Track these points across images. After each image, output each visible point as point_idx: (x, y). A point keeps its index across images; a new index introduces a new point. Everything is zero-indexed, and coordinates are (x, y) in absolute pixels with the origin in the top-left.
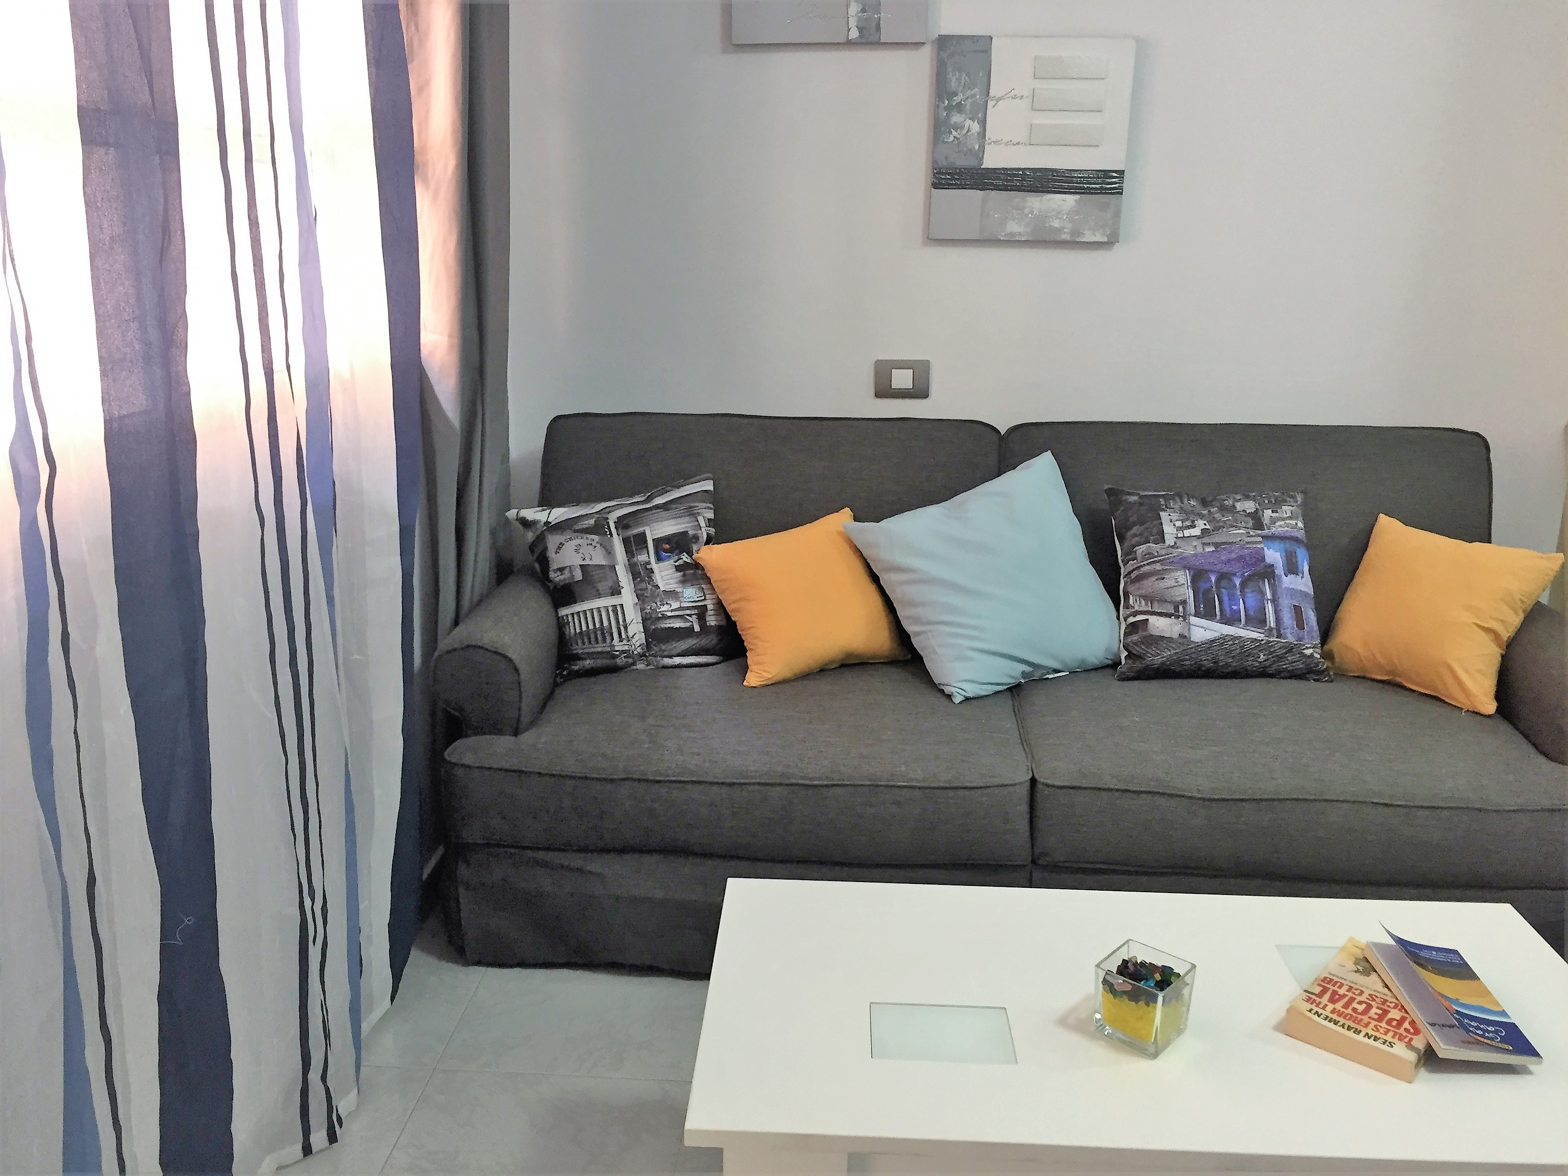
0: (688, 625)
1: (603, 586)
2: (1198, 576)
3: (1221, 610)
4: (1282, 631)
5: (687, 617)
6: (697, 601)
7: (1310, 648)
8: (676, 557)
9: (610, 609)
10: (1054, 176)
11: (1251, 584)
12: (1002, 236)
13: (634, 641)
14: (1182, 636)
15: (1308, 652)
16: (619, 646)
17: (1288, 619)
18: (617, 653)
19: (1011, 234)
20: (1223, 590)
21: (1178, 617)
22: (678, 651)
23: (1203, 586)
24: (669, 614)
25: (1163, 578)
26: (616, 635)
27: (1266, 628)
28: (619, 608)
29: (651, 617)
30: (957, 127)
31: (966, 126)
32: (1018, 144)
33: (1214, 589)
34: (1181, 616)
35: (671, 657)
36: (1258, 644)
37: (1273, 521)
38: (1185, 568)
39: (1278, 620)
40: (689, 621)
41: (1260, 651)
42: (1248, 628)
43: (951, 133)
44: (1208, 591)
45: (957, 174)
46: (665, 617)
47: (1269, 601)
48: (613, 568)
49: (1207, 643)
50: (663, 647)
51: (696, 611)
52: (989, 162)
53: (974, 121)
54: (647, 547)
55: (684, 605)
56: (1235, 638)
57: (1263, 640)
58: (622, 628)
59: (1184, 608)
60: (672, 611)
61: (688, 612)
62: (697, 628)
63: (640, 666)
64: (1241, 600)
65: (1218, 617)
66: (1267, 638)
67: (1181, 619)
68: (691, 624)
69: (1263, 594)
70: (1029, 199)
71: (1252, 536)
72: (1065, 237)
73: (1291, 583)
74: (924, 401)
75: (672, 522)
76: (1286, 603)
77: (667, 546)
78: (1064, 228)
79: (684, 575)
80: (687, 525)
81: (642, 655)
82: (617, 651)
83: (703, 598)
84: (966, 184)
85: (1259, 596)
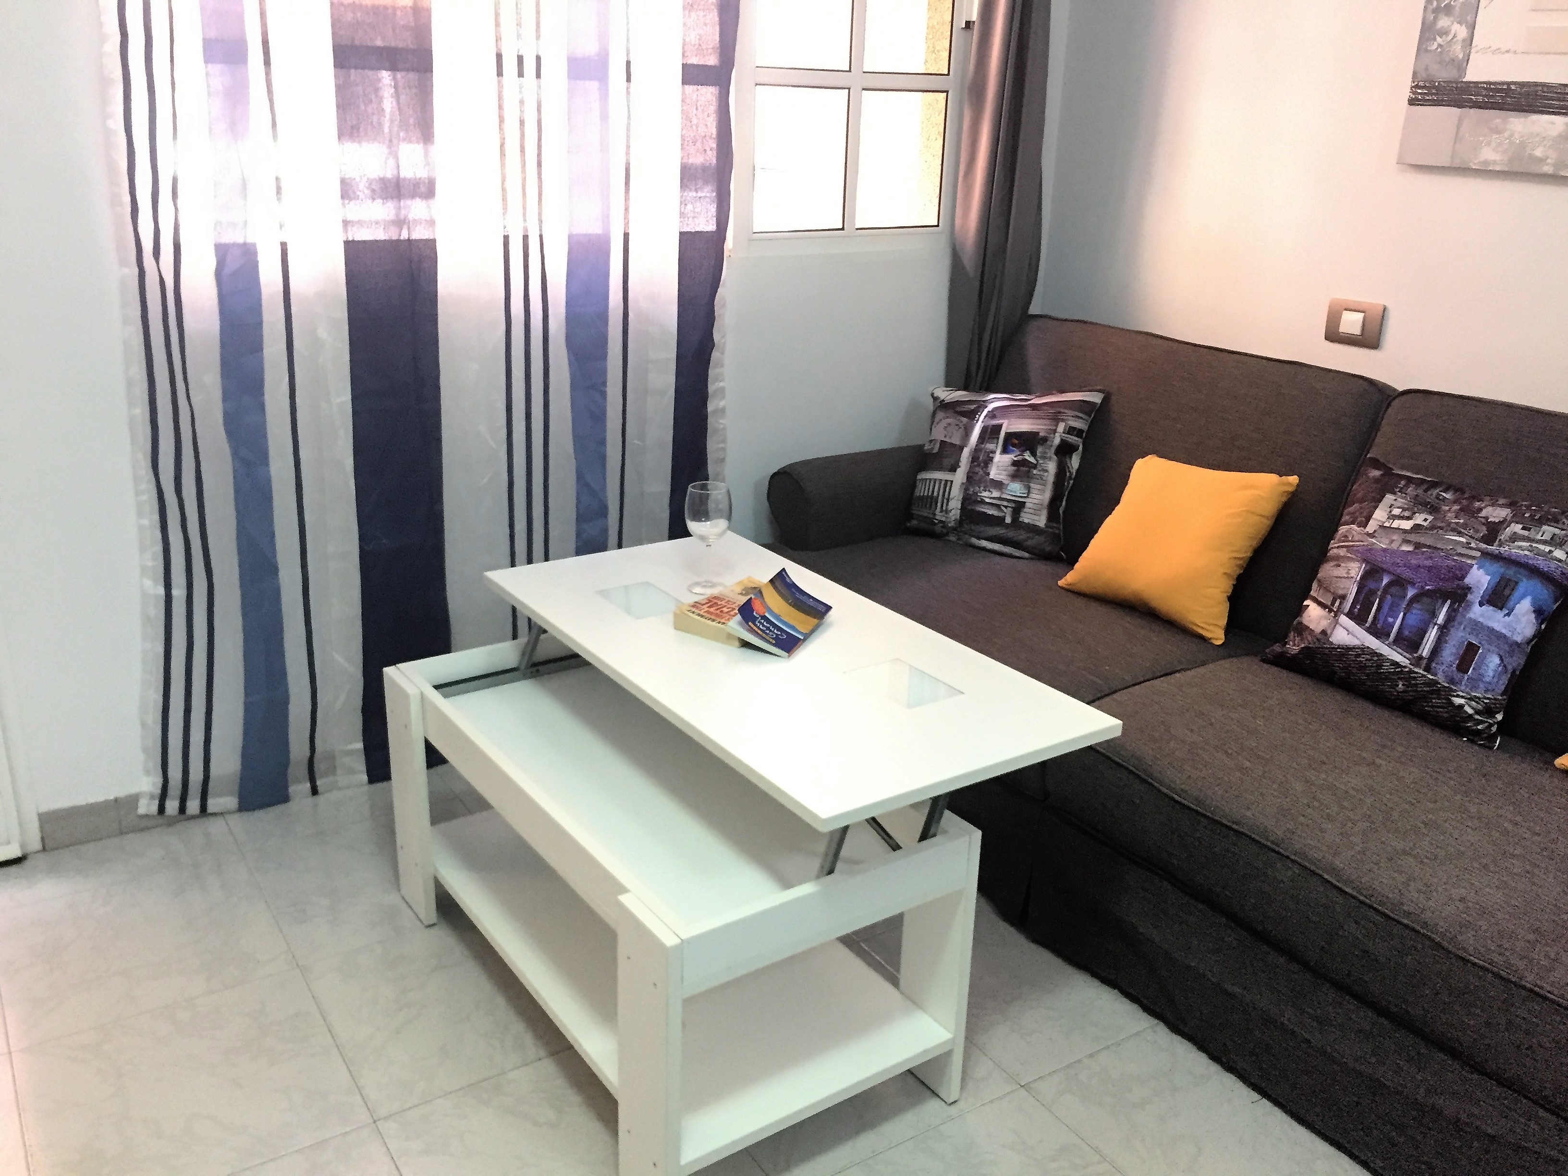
0: (1001, 514)
1: (947, 462)
2: (1372, 572)
3: (1375, 617)
4: (1434, 665)
5: (1004, 508)
6: (1019, 497)
7: (1462, 697)
8: (1019, 453)
9: (943, 483)
10: (1544, 92)
11: (1425, 600)
12: (1475, 164)
13: (951, 514)
14: (1324, 632)
15: (1458, 701)
16: (939, 516)
17: (1450, 654)
18: (936, 521)
19: (1486, 162)
20: (1389, 597)
21: (1330, 611)
22: (986, 535)
23: (1371, 585)
24: (987, 500)
25: (1339, 566)
26: (939, 505)
27: (1415, 655)
28: (949, 483)
29: (970, 498)
30: (1444, 33)
31: (1453, 32)
32: (1508, 51)
33: (1379, 593)
34: (1334, 611)
35: (979, 538)
36: (1399, 670)
37: (1514, 538)
38: (1364, 560)
39: (1436, 651)
40: (1003, 511)
41: (1400, 679)
42: (1395, 647)
43: (1435, 39)
44: (1373, 593)
45: (1435, 87)
46: (982, 502)
47: (1436, 627)
48: (961, 449)
49: (1343, 648)
50: (973, 527)
51: (1013, 505)
52: (1473, 74)
53: (1461, 25)
54: (998, 438)
55: (1004, 496)
56: (1374, 653)
57: (1405, 667)
58: (945, 501)
59: (1341, 604)
60: (991, 498)
61: (1005, 503)
62: (1008, 520)
63: (953, 538)
64: (1402, 613)
65: (1367, 625)
66: (1412, 667)
67: (1332, 614)
68: (1003, 514)
69: (1434, 615)
70: (1512, 119)
71: (1471, 548)
72: (1548, 169)
73: (1482, 615)
74: (1372, 352)
75: (1031, 421)
76: (1458, 637)
77: (1016, 442)
78: (1547, 158)
79: (1017, 470)
80: (1042, 427)
81: (954, 529)
82: (936, 519)
83: (1026, 495)
84: (1443, 100)
85: (1427, 616)
